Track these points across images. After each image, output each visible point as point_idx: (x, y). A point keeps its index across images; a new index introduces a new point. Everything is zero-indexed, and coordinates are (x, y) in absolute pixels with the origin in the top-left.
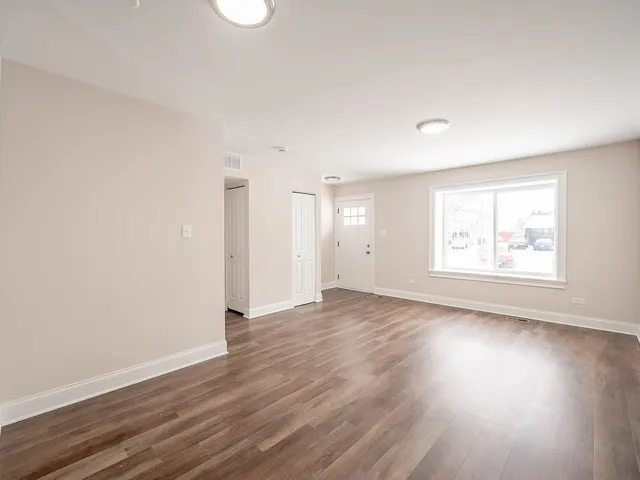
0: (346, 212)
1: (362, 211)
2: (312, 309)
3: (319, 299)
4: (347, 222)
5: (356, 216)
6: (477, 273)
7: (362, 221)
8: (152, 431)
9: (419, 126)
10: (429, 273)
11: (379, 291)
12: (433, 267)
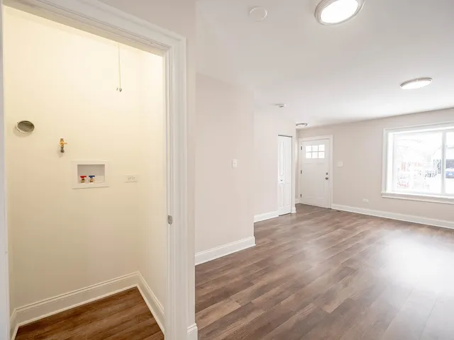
0: (308, 148)
1: (322, 147)
2: (289, 218)
3: (294, 211)
4: (308, 156)
5: (316, 151)
6: (432, 196)
7: (322, 156)
8: (244, 291)
9: (402, 85)
10: (382, 194)
11: (335, 207)
12: (385, 189)
